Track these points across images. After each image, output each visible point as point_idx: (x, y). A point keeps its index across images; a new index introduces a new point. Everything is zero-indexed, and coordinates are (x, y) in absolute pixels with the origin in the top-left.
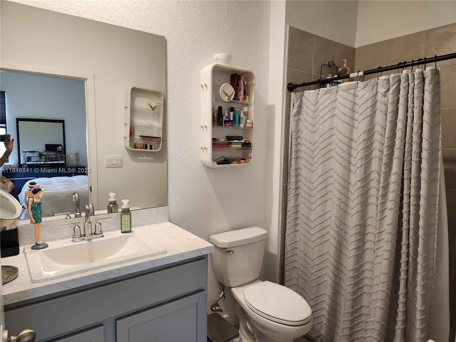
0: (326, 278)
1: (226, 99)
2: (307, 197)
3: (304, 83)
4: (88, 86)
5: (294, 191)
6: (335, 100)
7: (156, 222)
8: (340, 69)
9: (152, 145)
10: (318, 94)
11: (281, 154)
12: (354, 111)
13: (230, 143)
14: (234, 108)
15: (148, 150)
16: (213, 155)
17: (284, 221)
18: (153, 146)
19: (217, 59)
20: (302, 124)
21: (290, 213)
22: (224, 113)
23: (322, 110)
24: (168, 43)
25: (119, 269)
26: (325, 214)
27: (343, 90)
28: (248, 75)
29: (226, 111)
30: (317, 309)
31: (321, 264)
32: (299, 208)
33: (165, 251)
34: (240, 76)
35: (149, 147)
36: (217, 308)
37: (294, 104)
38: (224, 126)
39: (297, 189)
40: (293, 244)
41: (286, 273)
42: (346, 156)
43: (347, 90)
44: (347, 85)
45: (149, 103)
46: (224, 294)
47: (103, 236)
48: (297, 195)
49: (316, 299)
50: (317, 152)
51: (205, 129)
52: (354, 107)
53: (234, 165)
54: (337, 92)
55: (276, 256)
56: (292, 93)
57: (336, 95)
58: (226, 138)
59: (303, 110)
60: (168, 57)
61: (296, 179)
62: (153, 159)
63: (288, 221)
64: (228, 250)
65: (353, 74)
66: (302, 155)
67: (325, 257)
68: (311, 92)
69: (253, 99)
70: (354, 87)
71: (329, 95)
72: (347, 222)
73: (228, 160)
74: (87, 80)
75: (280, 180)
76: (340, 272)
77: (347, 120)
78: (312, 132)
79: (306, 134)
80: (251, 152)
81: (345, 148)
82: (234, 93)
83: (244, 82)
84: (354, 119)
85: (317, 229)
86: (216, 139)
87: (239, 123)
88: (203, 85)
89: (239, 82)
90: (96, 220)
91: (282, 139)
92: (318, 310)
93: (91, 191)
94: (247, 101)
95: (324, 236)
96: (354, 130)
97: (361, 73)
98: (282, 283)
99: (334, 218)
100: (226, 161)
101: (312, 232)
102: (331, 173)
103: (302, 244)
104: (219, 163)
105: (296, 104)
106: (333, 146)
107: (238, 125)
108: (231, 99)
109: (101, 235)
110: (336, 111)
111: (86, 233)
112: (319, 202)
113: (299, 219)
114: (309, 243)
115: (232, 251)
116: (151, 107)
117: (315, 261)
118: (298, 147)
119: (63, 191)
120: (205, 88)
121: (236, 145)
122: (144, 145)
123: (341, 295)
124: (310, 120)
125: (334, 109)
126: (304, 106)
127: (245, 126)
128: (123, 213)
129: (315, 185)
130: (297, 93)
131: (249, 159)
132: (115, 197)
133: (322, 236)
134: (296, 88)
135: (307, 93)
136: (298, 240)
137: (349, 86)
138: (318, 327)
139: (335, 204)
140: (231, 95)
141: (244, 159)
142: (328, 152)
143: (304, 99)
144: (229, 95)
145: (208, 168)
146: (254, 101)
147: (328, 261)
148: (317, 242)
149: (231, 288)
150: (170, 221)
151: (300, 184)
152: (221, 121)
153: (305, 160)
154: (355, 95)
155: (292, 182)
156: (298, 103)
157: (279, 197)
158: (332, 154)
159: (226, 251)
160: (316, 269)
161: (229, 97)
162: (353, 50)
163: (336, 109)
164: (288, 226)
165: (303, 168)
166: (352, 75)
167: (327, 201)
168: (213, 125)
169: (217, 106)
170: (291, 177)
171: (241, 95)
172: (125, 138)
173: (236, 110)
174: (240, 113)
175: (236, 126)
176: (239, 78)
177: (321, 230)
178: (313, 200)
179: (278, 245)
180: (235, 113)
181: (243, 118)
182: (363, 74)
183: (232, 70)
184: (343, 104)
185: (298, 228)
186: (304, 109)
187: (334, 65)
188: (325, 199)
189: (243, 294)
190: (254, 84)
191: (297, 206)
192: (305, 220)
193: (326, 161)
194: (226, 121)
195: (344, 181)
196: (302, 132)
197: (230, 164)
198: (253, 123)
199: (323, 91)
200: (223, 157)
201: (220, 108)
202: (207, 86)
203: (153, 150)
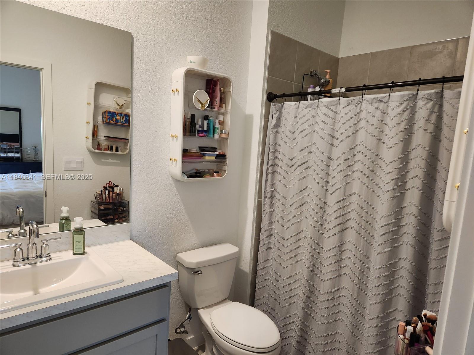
0: (296, 299)
1: (199, 106)
2: (282, 214)
3: (284, 94)
4: (45, 78)
5: (268, 207)
6: (316, 116)
7: (115, 241)
8: (322, 81)
9: (118, 147)
10: (298, 107)
11: (257, 167)
12: (334, 129)
13: (203, 155)
14: (208, 116)
15: (114, 152)
16: (183, 167)
17: (257, 237)
18: (120, 148)
19: (191, 62)
20: (280, 137)
21: (264, 229)
22: (198, 121)
23: (302, 124)
24: (135, 40)
25: (65, 304)
26: (299, 233)
27: (325, 106)
28: (225, 82)
29: (200, 119)
30: (286, 330)
31: (293, 284)
32: (273, 225)
33: (122, 280)
34: (217, 82)
35: (114, 148)
36: (182, 329)
37: (273, 115)
38: (196, 136)
39: (272, 205)
40: (265, 263)
41: (257, 291)
42: (323, 175)
43: (328, 106)
44: (329, 101)
45: (115, 100)
46: (190, 315)
47: (50, 259)
48: (272, 212)
49: (286, 319)
50: (294, 168)
51: (175, 139)
52: (334, 124)
53: (207, 178)
54: (318, 107)
55: (248, 274)
56: (272, 103)
57: (316, 110)
58: (199, 149)
59: (282, 123)
60: (134, 56)
61: (272, 194)
62: (119, 162)
63: (262, 237)
64: (196, 270)
65: (335, 89)
66: (279, 170)
67: (296, 278)
68: (291, 104)
69: (229, 107)
70: (335, 103)
71: (310, 109)
72: (321, 243)
73: (200, 173)
74: (43, 70)
75: (255, 195)
76: (312, 294)
77: (327, 137)
78: (290, 146)
79: (283, 149)
80: (225, 165)
81: (323, 167)
82: (209, 101)
83: (220, 89)
84: (334, 138)
85: (291, 248)
86: (187, 150)
87: (214, 133)
88: (175, 90)
89: (215, 88)
90: (42, 241)
91: (259, 152)
92: (288, 331)
93: (46, 196)
94: (223, 109)
95: (297, 256)
96: (334, 149)
97: (343, 90)
98: (252, 304)
99: (308, 239)
100: (198, 174)
101: (286, 251)
102: (308, 192)
103: (275, 263)
104: (190, 175)
105: (275, 116)
106: (311, 164)
107: (212, 136)
108: (205, 108)
109: (48, 258)
110: (316, 127)
111: (30, 256)
112: (294, 221)
113: (272, 236)
114: (281, 262)
115: (200, 271)
116: (118, 105)
117: (287, 280)
118: (274, 161)
119: (15, 191)
120: (176, 93)
121: (210, 157)
122: (109, 146)
123: (312, 318)
124: (289, 134)
125: (314, 124)
126: (283, 118)
127: (220, 135)
128: (75, 233)
129: (290, 203)
130: (277, 104)
131: (223, 172)
132: (68, 211)
133: (295, 256)
134: (276, 98)
135: (287, 105)
136: (271, 258)
137: (331, 102)
138: (286, 349)
139: (311, 224)
140: (206, 103)
141: (218, 172)
142: (306, 169)
143: (283, 110)
144: (203, 102)
145: (177, 181)
146: (231, 109)
147: (299, 281)
148: (290, 262)
149: (198, 309)
150: (132, 239)
151: (275, 200)
152: (193, 131)
153: (282, 175)
154: (335, 112)
155: (268, 198)
156: (277, 115)
157: (254, 213)
158: (310, 171)
159: (194, 271)
160: (287, 288)
161: (203, 105)
162: (337, 60)
163: (316, 125)
164: (261, 243)
165: (279, 183)
166: (334, 91)
167: (301, 220)
168: (185, 135)
169: (189, 113)
170: (267, 192)
171: (216, 103)
172: (87, 138)
173: (210, 118)
174: (215, 122)
175: (210, 137)
176: (215, 85)
177: (294, 250)
178: (288, 218)
179: (250, 262)
180: (209, 123)
181: (218, 128)
182: (345, 91)
183: (208, 75)
184: (323, 121)
185: (271, 246)
186: (283, 121)
187: (317, 75)
188: (300, 217)
189: (210, 316)
190: (231, 91)
191: (271, 223)
192: (278, 238)
193: (303, 179)
194: (199, 131)
195: (320, 201)
196: (279, 146)
197: (202, 177)
198: (228, 134)
199: (303, 104)
200: (195, 169)
201: (193, 116)
202: (179, 92)
203: (119, 153)
